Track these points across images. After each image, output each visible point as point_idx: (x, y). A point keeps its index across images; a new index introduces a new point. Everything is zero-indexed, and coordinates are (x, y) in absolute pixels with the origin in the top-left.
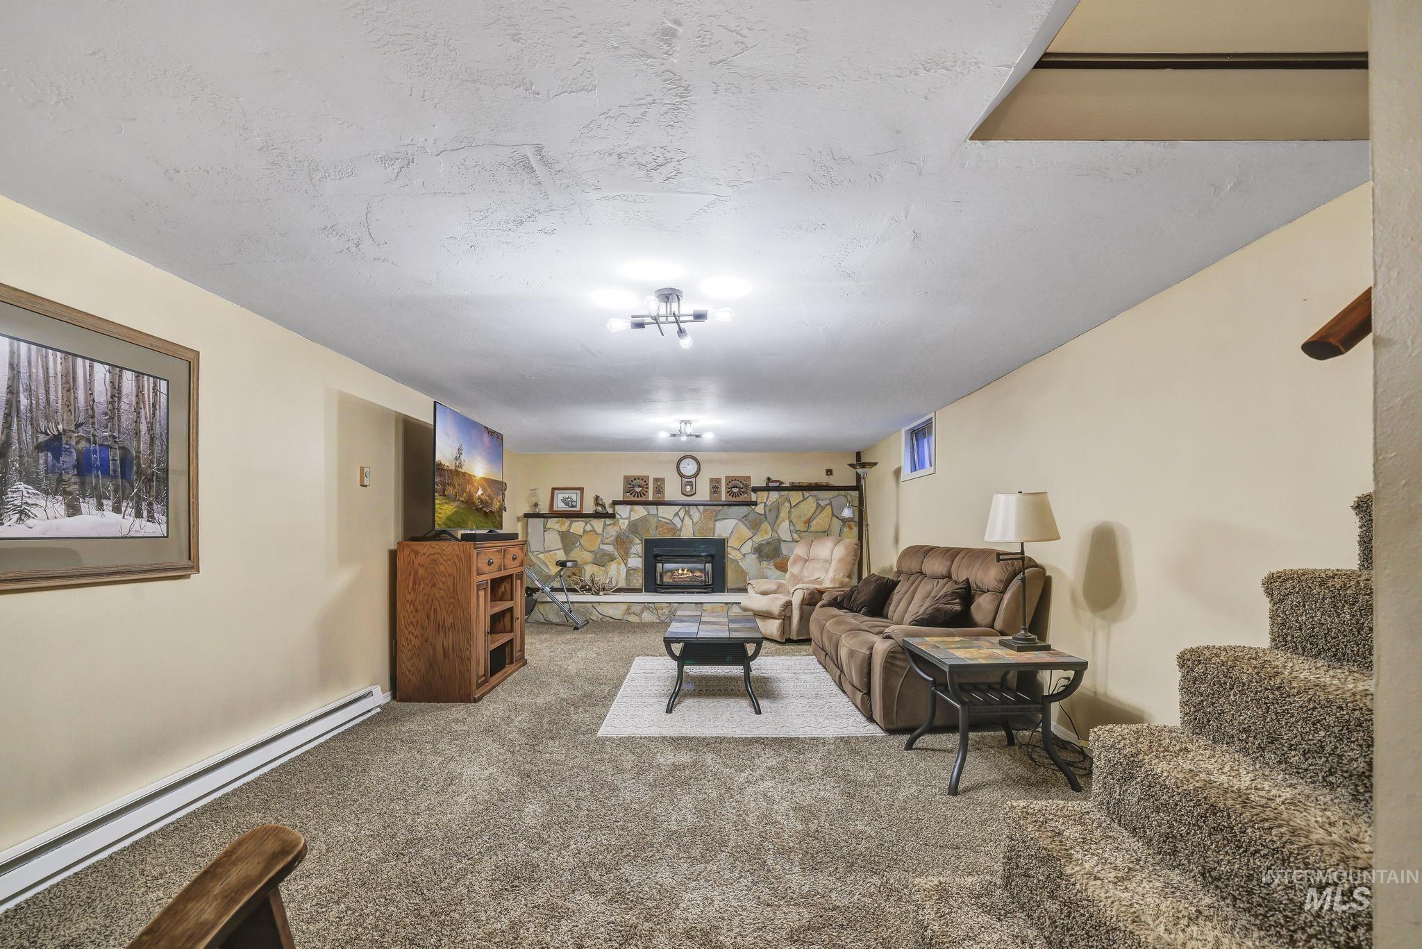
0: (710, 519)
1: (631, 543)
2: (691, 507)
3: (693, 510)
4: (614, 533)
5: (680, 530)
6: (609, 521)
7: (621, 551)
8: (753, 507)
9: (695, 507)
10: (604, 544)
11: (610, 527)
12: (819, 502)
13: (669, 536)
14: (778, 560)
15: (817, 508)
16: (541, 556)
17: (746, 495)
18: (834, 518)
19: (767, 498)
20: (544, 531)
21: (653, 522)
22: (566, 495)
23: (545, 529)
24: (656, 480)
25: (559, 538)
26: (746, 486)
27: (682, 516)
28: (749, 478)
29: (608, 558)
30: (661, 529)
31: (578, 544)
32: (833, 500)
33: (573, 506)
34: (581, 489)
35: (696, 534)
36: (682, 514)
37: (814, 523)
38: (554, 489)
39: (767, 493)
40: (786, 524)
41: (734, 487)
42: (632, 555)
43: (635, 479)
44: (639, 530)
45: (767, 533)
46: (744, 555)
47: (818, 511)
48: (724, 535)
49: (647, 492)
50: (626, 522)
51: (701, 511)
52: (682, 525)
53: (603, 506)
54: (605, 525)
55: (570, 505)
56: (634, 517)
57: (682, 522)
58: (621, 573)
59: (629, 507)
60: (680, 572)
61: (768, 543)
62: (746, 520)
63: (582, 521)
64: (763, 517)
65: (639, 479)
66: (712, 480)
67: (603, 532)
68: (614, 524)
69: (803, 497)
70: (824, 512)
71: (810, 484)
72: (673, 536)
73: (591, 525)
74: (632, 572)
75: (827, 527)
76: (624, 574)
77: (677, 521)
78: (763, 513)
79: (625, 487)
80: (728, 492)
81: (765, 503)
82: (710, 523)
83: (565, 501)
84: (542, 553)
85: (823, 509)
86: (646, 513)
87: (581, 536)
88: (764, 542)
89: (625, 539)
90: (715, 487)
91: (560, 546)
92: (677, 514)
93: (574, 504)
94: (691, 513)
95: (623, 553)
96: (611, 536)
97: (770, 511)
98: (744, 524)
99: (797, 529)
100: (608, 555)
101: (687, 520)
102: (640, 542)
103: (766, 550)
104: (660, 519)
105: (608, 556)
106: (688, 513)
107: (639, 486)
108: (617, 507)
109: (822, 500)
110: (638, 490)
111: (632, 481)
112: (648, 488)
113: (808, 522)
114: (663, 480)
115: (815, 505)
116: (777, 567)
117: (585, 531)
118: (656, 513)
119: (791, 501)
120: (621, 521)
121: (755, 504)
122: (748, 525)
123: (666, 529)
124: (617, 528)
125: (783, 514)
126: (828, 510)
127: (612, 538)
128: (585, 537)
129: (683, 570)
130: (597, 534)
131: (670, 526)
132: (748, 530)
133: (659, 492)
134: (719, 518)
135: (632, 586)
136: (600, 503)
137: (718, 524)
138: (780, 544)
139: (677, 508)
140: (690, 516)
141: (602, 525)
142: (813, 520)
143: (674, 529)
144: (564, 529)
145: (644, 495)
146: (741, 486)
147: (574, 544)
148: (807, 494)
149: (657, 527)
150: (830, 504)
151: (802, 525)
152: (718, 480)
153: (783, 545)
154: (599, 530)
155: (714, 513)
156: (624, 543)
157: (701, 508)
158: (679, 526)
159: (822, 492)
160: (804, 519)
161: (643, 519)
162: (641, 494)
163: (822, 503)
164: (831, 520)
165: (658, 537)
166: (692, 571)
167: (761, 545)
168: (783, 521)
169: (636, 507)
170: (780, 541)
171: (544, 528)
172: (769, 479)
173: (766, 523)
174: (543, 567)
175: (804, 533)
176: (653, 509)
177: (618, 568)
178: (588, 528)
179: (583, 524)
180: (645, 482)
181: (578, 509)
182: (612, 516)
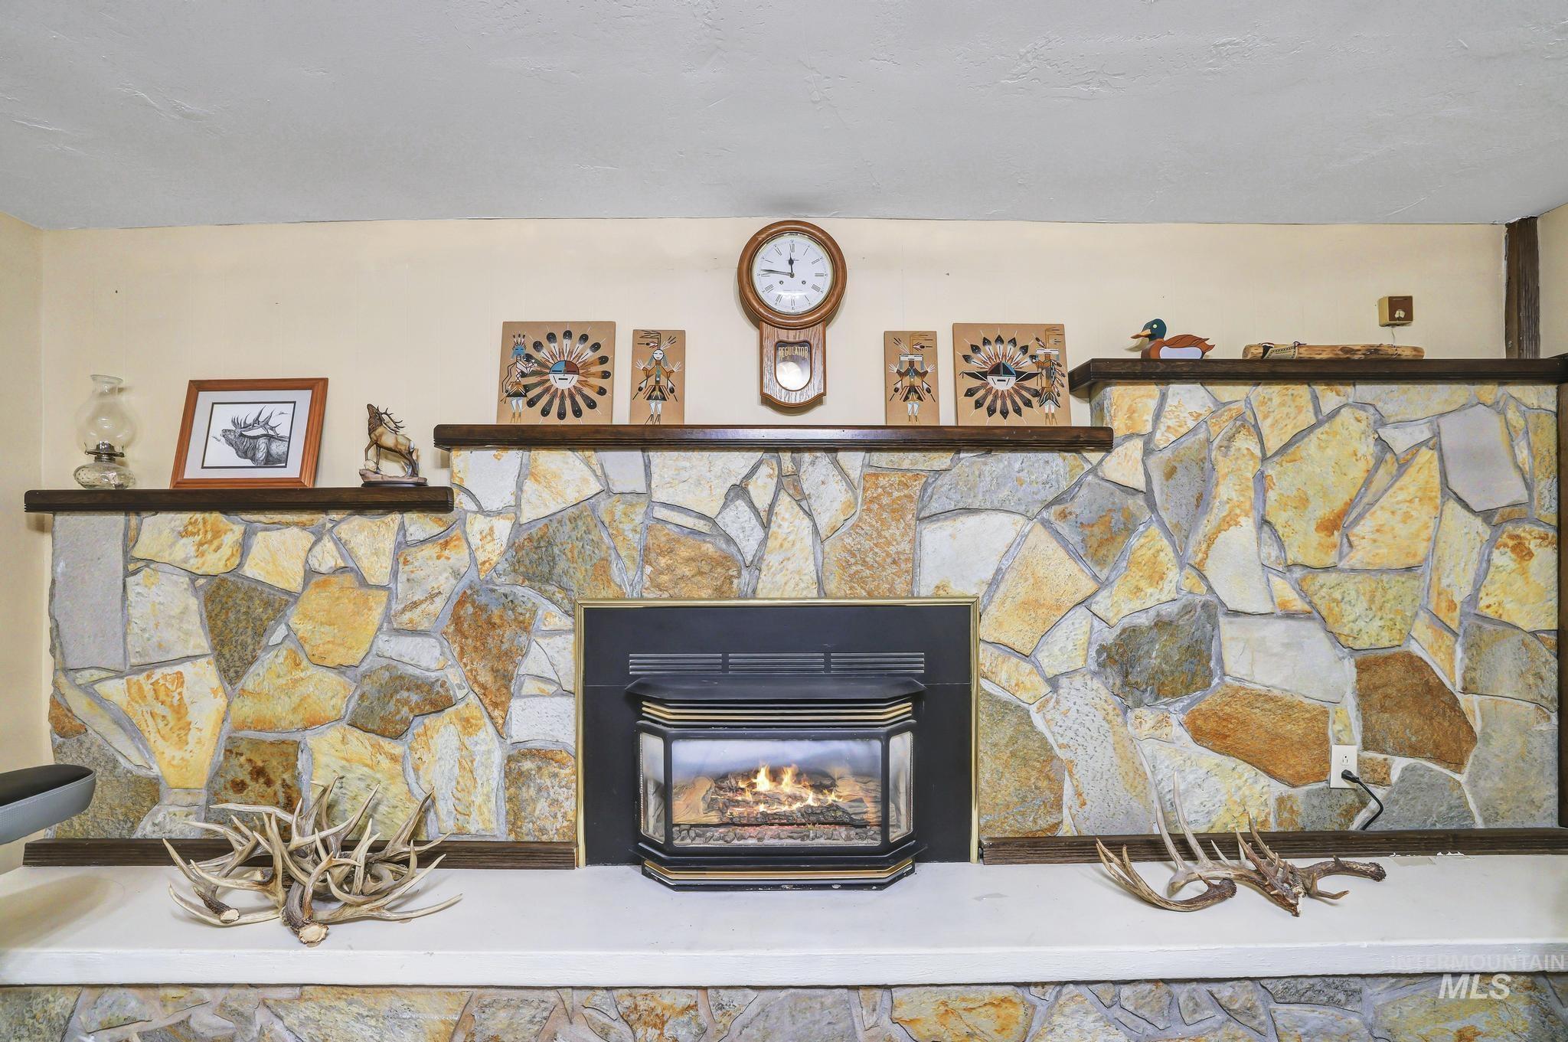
0: (898, 512)
1: (525, 627)
2: (807, 457)
3: (816, 470)
4: (445, 583)
5: (756, 565)
6: (420, 525)
7: (478, 665)
8: (1094, 457)
9: (823, 459)
10: (399, 632)
11: (430, 551)
12: (1386, 433)
13: (702, 596)
14: (1208, 700)
15: (1379, 461)
16: (114, 690)
17: (1049, 407)
18: (1452, 506)
19: (1157, 417)
20: (128, 574)
21: (630, 525)
22: (247, 413)
23: (133, 565)
24: (647, 339)
25: (194, 603)
26: (1049, 367)
27: (762, 500)
28: (1056, 332)
29: (414, 698)
30: (663, 561)
31: (281, 632)
32: (1445, 424)
33: (270, 461)
34: (317, 387)
35: (831, 586)
36: (762, 489)
37: (1364, 529)
38: (197, 387)
39: (1153, 390)
40: (1243, 534)
41: (1000, 369)
42: (530, 687)
43: (551, 337)
44: (562, 565)
45: (1157, 577)
46: (1053, 683)
47: (1382, 477)
48: (962, 588)
49: (602, 391)
50: (503, 528)
51: (855, 474)
52: (764, 542)
53: (407, 456)
54: (403, 547)
55: (261, 455)
56: (538, 505)
57: (766, 526)
58: (479, 772)
59: (513, 458)
60: (763, 783)
61: (1162, 624)
62: (1063, 515)
63: (303, 526)
64: (1140, 500)
65: (568, 334)
66: (893, 340)
67: (395, 574)
68: (443, 541)
69: (1317, 410)
70: (1405, 480)
71: (1346, 350)
72: (719, 592)
73: (338, 542)
74: (527, 765)
75: (1422, 548)
76: (492, 774)
77: (739, 522)
78: (1139, 483)
79: (506, 370)
80: (970, 393)
81: (1148, 439)
82: (894, 531)
83: (242, 441)
84: (119, 674)
85: (1403, 466)
86: (594, 487)
87: (291, 598)
88: (1144, 620)
89: (496, 612)
90: (912, 370)
91: (201, 642)
92: (739, 491)
93: (277, 448)
94: (806, 487)
95: (485, 677)
96: (432, 597)
97: (1170, 473)
98: (1057, 535)
99: (1292, 556)
100: (417, 685)
101: (788, 518)
102: (567, 623)
103: (1155, 656)
104: (661, 513)
105: (418, 687)
106: (789, 484)
107: (571, 368)
108: (464, 460)
109: (1400, 424)
110: (564, 383)
111: (538, 346)
112: (606, 375)
113: (1336, 524)
114: (677, 338)
115: (1367, 449)
116: (1198, 735)
117: (310, 573)
118: (642, 488)
119: (1265, 430)
120: (477, 525)
121: (1100, 439)
122: (1074, 538)
123: (689, 560)
124: (458, 557)
125: (1227, 491)
126: (1425, 469)
127: (439, 602)
128: (315, 600)
129: (775, 775)
130: (363, 583)
131: (708, 548)
132: (1071, 567)
133: (658, 393)
134: (935, 507)
135: (528, 832)
136: (388, 440)
137: (936, 539)
138: (1215, 626)
139: (739, 463)
140: (801, 499)
141: (388, 544)
142: (1360, 516)
143: (728, 561)
144: (215, 562)
145: (592, 405)
146: (1027, 365)
147: (261, 632)
148: (1330, 397)
149: (646, 549)
150: (1435, 443)
151: (1316, 537)
152: (924, 342)
153: (1228, 629)
154: (378, 569)
155: (917, 486)
156: (493, 626)
157: (854, 461)
158: (749, 548)
159: (1395, 388)
160: (1322, 510)
161: (582, 514)
162: (579, 402)
163: (1400, 440)
164: (1440, 517)
165: (654, 599)
166: (818, 778)
167: (1130, 635)
168: (1230, 521)
169: (549, 460)
170: (1212, 611)
171: (127, 556)
172: (1156, 331)
173: (1155, 530)
174: (121, 742)
175: (1323, 578)
176: (624, 466)
177: (463, 746)
178: (327, 557)
179: (305, 539)
180: (596, 347)
181: (291, 471)
182: (437, 501)
